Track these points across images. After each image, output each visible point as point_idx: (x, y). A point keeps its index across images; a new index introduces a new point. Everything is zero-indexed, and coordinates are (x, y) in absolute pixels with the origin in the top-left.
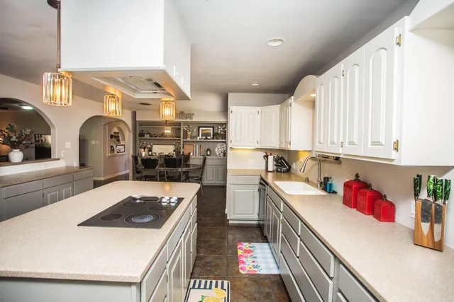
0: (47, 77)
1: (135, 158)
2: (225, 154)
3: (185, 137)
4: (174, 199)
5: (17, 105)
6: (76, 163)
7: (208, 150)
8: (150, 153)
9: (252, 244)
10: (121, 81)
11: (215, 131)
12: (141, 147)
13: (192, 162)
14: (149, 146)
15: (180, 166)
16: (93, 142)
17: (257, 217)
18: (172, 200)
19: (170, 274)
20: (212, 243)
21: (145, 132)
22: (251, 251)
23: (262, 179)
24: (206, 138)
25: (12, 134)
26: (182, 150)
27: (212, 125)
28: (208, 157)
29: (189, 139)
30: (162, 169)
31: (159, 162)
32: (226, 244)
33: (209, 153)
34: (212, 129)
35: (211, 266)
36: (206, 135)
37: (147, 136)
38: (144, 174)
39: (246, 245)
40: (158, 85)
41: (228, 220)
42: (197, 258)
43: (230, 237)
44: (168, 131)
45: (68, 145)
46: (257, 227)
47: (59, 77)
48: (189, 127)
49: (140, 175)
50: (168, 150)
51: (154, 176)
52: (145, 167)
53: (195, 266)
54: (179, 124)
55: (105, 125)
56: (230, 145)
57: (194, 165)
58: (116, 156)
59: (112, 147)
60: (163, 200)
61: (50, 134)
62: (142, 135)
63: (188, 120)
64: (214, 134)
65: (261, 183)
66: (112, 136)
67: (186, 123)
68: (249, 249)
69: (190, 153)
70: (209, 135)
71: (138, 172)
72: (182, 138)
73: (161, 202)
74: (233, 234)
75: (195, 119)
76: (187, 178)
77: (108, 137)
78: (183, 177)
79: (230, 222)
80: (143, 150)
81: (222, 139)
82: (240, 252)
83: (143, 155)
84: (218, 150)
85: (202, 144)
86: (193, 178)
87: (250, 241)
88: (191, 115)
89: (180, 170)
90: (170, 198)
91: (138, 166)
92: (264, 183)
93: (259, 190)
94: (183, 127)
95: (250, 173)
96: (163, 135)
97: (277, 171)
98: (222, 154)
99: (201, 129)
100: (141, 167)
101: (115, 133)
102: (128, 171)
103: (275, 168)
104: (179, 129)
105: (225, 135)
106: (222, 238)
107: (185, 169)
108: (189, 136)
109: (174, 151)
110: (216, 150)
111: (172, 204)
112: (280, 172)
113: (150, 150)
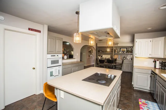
0: (75, 34)
1: (97, 59)
2: (132, 59)
3: (115, 52)
4: (113, 76)
5: (65, 43)
6: (79, 60)
7: (124, 57)
8: (102, 58)
9: (147, 101)
10: (96, 33)
11: (128, 50)
12: (99, 56)
13: (117, 62)
14: (101, 55)
15: (113, 63)
16: (84, 54)
17: (149, 89)
18: (112, 76)
19: (111, 105)
20: (126, 95)
21: (100, 50)
22: (146, 104)
23: (152, 71)
24: (123, 53)
25: (65, 51)
26: (113, 57)
27: (126, 47)
28: (124, 60)
29: (116, 53)
30: (106, 64)
31: (105, 61)
32: (133, 98)
33: (124, 58)
34: (126, 49)
35: (126, 105)
36: (123, 51)
37: (101, 52)
38: (100, 65)
39: (143, 101)
40: (109, 34)
41: (134, 87)
42: (120, 100)
43: (135, 95)
44: (108, 50)
45: (77, 54)
46: (149, 94)
47: (78, 34)
48: (116, 48)
49: (98, 65)
50: (108, 57)
51: (103, 66)
52: (100, 63)
53: (119, 103)
54: (113, 47)
55: (87, 48)
56: (135, 56)
57: (118, 63)
58: (90, 58)
59: (89, 55)
60: (109, 76)
61: (73, 51)
62: (99, 51)
63: (116, 46)
64: (127, 51)
65: (152, 74)
66: (89, 52)
67: (115, 47)
68: (145, 103)
69: (117, 58)
70: (125, 51)
71: (98, 64)
72: (113, 53)
73: (107, 76)
74: (136, 94)
75: (119, 45)
76: (115, 68)
77: (88, 52)
78: (114, 67)
79: (134, 88)
80: (99, 57)
81: (131, 53)
82: (140, 103)
83: (99, 58)
84: (129, 57)
85: (122, 55)
86: (118, 68)
87: (146, 100)
88: (117, 44)
89: (113, 64)
90: (111, 75)
91: (98, 62)
92: (153, 73)
93: (151, 77)
94: (114, 48)
95: (146, 68)
96: (106, 51)
97: (162, 69)
98: (130, 59)
99: (121, 49)
100: (99, 62)
101: (90, 51)
102: (94, 64)
103: (160, 67)
104: (113, 49)
105: (132, 51)
106: (131, 94)
107: (115, 64)
108: (116, 52)
109: (110, 57)
110: (128, 57)
111: (112, 78)
112: (164, 69)
113: (102, 57)
